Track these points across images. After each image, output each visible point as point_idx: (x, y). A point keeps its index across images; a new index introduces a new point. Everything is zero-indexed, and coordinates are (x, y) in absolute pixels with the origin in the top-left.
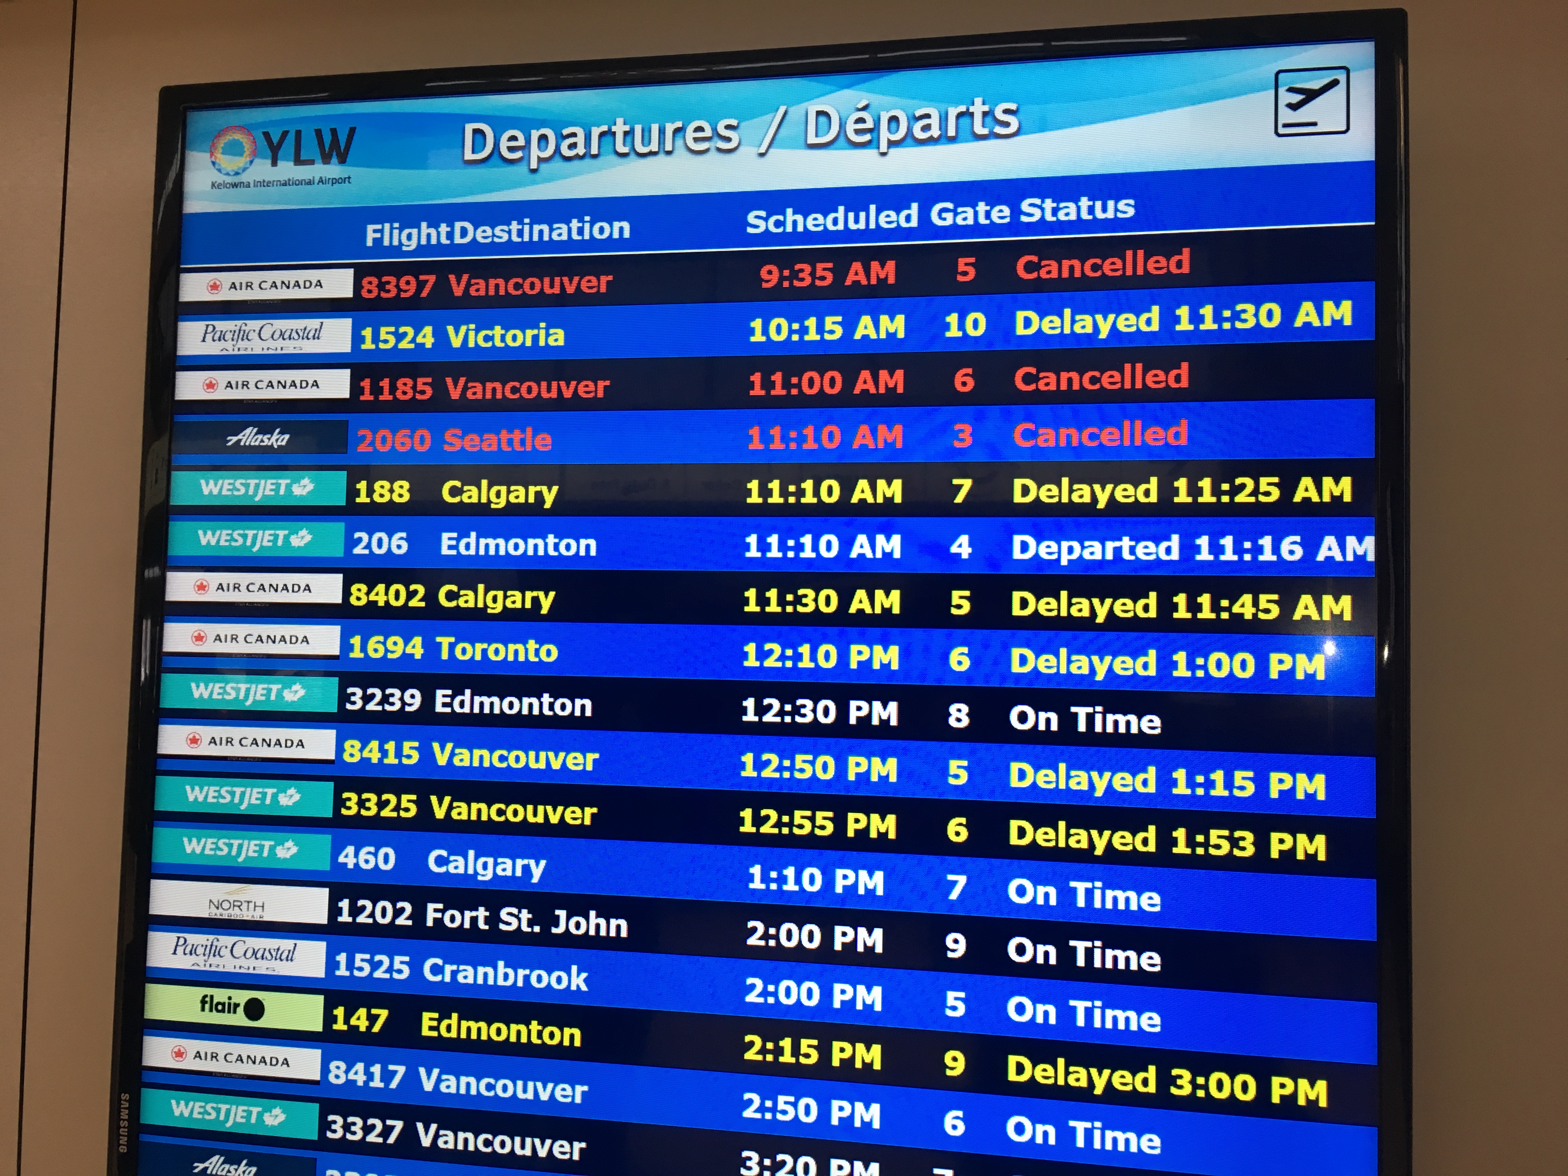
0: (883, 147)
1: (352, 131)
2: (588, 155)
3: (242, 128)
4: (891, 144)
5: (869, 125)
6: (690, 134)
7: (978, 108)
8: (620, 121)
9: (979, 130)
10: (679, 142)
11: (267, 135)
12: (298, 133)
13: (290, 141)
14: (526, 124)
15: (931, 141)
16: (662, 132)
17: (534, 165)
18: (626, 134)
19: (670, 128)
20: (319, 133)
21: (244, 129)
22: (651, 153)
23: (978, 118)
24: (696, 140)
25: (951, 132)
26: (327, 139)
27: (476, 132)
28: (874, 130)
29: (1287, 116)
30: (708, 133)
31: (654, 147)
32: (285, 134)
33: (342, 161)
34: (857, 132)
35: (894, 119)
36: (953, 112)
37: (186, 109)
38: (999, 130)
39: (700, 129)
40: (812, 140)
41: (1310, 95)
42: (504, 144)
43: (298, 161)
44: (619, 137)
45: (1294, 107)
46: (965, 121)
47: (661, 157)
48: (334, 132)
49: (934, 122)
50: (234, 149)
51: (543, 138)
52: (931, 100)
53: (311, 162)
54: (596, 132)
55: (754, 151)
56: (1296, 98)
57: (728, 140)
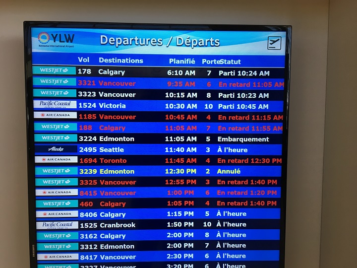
0: (193, 47)
1: (73, 36)
2: (129, 44)
3: (46, 33)
4: (194, 46)
5: (190, 42)
6: (152, 41)
7: (212, 40)
8: (136, 37)
9: (212, 45)
10: (149, 43)
11: (52, 35)
12: (60, 35)
13: (58, 36)
14: (115, 37)
15: (202, 46)
16: (146, 40)
17: (117, 46)
18: (138, 40)
19: (147, 40)
20: (65, 35)
21: (47, 33)
22: (143, 45)
23: (211, 42)
24: (153, 43)
25: (206, 45)
26: (68, 37)
27: (103, 37)
28: (191, 43)
29: (270, 46)
30: (156, 41)
31: (144, 43)
32: (57, 35)
33: (71, 42)
34: (187, 43)
35: (195, 41)
36: (207, 40)
37: (31, 27)
38: (216, 45)
39: (154, 40)
40: (178, 44)
41: (274, 42)
42: (110, 41)
43: (60, 41)
44: (136, 41)
45: (271, 44)
46: (209, 42)
47: (146, 46)
48: (69, 35)
49: (203, 42)
50: (44, 38)
51: (119, 40)
52: (203, 38)
53: (64, 42)
54: (131, 39)
55: (166, 46)
56: (272, 42)
57: (160, 43)
